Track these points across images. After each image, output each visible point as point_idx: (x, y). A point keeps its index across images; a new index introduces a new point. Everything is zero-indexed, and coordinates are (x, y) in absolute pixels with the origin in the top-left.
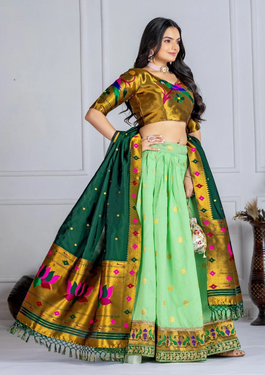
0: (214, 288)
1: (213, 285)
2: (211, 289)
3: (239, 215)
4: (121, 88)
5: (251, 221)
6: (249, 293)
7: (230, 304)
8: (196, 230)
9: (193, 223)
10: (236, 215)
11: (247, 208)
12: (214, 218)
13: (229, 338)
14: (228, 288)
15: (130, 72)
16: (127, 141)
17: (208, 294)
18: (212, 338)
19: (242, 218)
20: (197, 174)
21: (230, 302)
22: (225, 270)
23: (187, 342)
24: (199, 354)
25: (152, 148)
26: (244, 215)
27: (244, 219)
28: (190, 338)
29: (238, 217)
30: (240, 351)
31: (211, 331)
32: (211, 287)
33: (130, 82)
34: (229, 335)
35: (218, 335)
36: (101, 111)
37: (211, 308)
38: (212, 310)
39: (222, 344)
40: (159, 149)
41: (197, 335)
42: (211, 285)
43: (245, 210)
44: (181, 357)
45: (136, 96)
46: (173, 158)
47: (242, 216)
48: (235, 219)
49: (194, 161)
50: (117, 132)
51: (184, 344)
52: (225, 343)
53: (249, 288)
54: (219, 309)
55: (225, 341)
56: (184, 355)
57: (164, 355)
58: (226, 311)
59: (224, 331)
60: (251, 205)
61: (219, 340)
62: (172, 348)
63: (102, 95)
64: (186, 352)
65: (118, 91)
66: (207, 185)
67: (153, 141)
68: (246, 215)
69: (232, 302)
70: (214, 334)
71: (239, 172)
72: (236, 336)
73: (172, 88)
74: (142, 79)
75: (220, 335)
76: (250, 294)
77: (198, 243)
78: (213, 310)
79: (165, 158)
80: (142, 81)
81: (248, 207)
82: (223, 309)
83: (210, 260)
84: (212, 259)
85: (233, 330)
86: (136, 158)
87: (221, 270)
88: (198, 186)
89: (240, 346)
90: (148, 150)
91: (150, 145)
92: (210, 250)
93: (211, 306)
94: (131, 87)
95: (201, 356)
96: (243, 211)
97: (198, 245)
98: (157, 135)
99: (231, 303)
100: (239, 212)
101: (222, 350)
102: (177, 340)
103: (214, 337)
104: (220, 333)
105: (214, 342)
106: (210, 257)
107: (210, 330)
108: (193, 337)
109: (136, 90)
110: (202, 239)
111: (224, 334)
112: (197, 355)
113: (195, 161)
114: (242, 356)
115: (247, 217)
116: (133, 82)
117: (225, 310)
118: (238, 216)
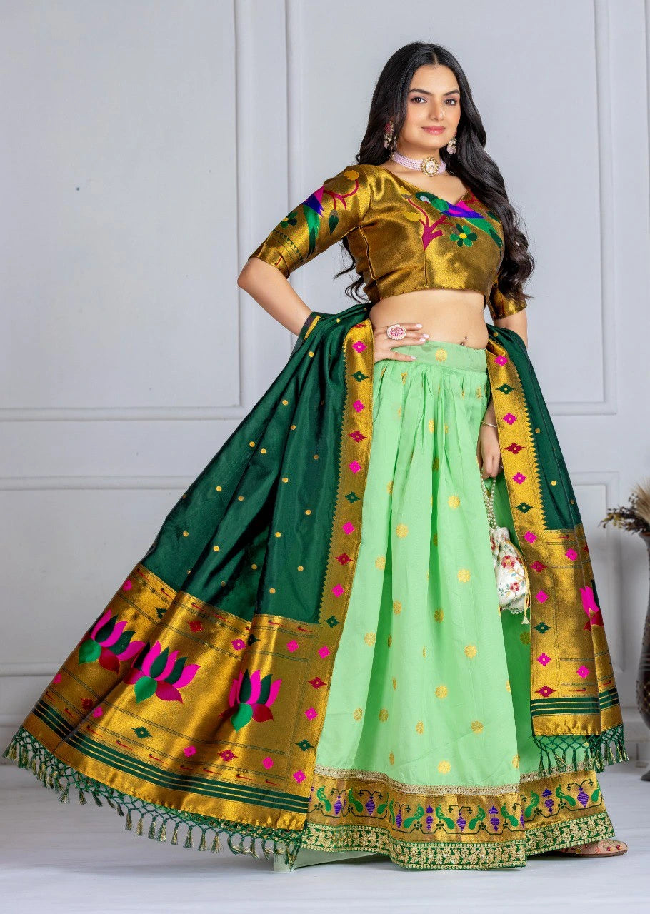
0: (546, 695)
1: (545, 687)
2: (540, 697)
3: (615, 516)
4: (322, 209)
5: (643, 532)
6: (638, 703)
7: (584, 733)
8: (507, 557)
9: (500, 540)
10: (608, 517)
11: (633, 500)
12: (550, 526)
13: (585, 813)
14: (581, 694)
15: (346, 174)
16: (337, 337)
17: (532, 708)
18: (546, 813)
19: (622, 524)
20: (510, 419)
21: (585, 728)
22: (574, 652)
23: (479, 822)
24: (507, 850)
25: (397, 354)
26: (628, 517)
27: (627, 527)
28: (487, 812)
29: (613, 521)
30: (616, 843)
31: (544, 796)
32: (541, 692)
33: (346, 196)
34: (587, 806)
35: (559, 805)
36: (276, 264)
37: (539, 742)
38: (541, 748)
39: (568, 827)
40: (413, 358)
41: (503, 805)
42: (540, 687)
43: (629, 505)
44: (464, 856)
45: (361, 232)
46: (447, 379)
47: (623, 519)
48: (604, 527)
49: (501, 389)
50: (313, 315)
51: (472, 827)
52: (577, 824)
53: (637, 691)
54: (558, 746)
55: (576, 818)
56: (470, 854)
57: (420, 853)
58: (574, 751)
59: (575, 795)
60: (643, 491)
61: (564, 817)
62: (440, 835)
63: (278, 227)
64: (475, 845)
65: (316, 218)
66: (534, 447)
67: (401, 337)
68: (632, 515)
69: (590, 729)
70: (550, 803)
71: (616, 414)
72: (604, 806)
73: (446, 212)
74: (374, 189)
75: (565, 804)
76: (641, 705)
77: (512, 588)
78: (544, 747)
79: (427, 377)
80: (375, 193)
81: (637, 497)
82: (569, 746)
83: (538, 628)
84: (542, 624)
85: (596, 792)
86: (359, 377)
87: (564, 651)
88: (510, 449)
89: (613, 831)
90: (387, 360)
91: (393, 348)
92: (539, 602)
93: (539, 739)
94: (349, 208)
95: (510, 856)
96: (623, 508)
97: (511, 591)
98: (409, 324)
99: (587, 731)
100: (615, 510)
101: (569, 840)
102: (455, 816)
103: (551, 810)
104: (563, 800)
105: (551, 822)
106: (539, 621)
107: (540, 793)
108: (493, 808)
109: (361, 216)
110: (522, 578)
111: (573, 803)
112: (503, 852)
113: (506, 389)
114: (621, 854)
115: (634, 520)
116: (352, 197)
117: (572, 747)
118: (612, 518)
